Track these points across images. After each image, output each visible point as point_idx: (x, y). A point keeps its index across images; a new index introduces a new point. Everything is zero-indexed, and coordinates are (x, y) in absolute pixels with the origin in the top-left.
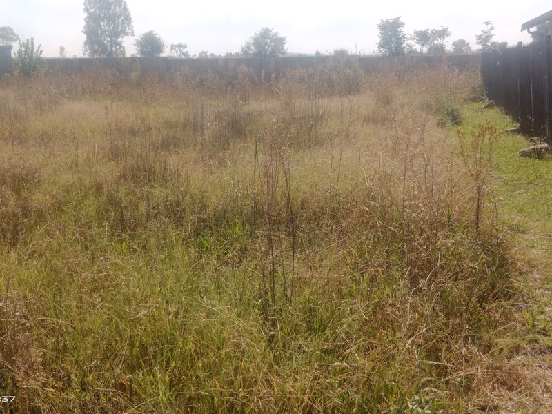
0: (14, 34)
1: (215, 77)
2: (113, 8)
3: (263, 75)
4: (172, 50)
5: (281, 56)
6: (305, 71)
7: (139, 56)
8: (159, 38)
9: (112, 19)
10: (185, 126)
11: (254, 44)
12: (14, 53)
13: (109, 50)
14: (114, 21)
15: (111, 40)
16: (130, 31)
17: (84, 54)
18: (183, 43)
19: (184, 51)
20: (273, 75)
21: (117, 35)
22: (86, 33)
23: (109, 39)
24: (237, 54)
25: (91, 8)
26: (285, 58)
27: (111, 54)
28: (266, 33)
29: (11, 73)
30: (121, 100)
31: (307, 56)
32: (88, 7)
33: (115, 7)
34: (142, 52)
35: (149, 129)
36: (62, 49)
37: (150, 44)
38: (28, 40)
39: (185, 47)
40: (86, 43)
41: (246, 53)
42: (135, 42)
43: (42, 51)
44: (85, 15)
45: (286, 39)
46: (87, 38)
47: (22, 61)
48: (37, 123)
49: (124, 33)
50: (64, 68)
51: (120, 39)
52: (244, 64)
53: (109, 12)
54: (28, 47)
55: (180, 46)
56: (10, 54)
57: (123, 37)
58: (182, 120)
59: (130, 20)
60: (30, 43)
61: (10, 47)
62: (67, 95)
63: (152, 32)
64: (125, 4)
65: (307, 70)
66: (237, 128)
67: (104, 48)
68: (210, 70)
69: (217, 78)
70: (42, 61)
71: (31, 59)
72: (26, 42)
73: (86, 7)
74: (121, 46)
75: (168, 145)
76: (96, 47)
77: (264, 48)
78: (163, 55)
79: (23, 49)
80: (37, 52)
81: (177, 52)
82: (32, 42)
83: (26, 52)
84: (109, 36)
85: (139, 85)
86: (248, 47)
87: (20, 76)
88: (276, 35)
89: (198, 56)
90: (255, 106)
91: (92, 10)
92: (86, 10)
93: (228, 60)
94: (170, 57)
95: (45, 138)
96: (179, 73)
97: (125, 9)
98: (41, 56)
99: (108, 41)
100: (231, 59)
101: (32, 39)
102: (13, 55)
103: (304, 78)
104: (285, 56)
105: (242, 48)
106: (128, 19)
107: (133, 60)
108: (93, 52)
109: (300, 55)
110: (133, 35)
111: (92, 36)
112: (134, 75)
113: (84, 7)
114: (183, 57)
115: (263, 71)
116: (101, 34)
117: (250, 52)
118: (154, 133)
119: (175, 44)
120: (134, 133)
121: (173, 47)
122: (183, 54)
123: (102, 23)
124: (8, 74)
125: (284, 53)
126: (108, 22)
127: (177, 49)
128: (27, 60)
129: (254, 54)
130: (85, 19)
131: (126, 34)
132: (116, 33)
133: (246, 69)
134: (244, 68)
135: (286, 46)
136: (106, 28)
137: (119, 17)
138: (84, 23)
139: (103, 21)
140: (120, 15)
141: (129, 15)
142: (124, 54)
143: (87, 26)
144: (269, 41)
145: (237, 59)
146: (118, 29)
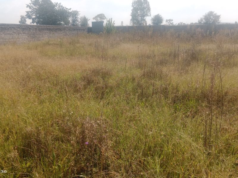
0: (104, 16)
1: (185, 34)
2: (143, 5)
3: (208, 33)
4: (166, 22)
5: (217, 24)
6: (229, 31)
7: (152, 25)
8: (161, 17)
9: (142, 9)
10: (170, 55)
11: (204, 19)
12: (104, 24)
13: (140, 22)
14: (143, 10)
15: (141, 18)
16: (149, 14)
17: (130, 24)
18: (171, 19)
19: (172, 22)
20: (213, 33)
21: (144, 16)
22: (131, 15)
23: (140, 18)
24: (196, 23)
26: (220, 25)
27: (141, 24)
28: (211, 13)
29: (103, 32)
30: (144, 43)
31: (231, 24)
32: (134, 5)
34: (154, 23)
35: (155, 56)
36: (122, 22)
37: (158, 19)
38: (110, 19)
39: (172, 20)
40: (131, 20)
41: (200, 22)
42: (151, 19)
43: (114, 24)
44: (132, 8)
45: (220, 16)
46: (132, 18)
47: (107, 27)
48: (111, 52)
49: (147, 15)
50: (123, 30)
51: (145, 18)
52: (199, 28)
53: (141, 7)
54: (110, 22)
55: (170, 20)
56: (103, 25)
57: (146, 17)
58: (169, 52)
59: (150, 9)
60: (111, 20)
61: (103, 22)
62: (122, 41)
63: (159, 14)
64: (149, 3)
65: (230, 30)
66: (194, 57)
67: (138, 22)
68: (183, 30)
69: (186, 34)
70: (114, 27)
71: (110, 26)
72: (109, 20)
73: (133, 5)
74: (145, 21)
75: (162, 63)
76: (135, 21)
77: (209, 20)
78: (162, 24)
79: (108, 23)
80: (113, 23)
81: (168, 23)
82: (112, 20)
83: (109, 23)
84: (141, 17)
85: (151, 37)
86: (202, 20)
87: (106, 33)
88: (216, 14)
89: (177, 24)
90: (203, 46)
91: (135, 6)
92: (133, 6)
93: (192, 26)
94: (165, 25)
95: (114, 58)
96: (169, 32)
97: (148, 5)
98: (114, 25)
100: (193, 26)
101: (112, 18)
102: (104, 25)
103: (229, 34)
104: (220, 24)
105: (199, 21)
106: (149, 9)
107: (150, 26)
108: (134, 23)
109: (227, 23)
110: (151, 16)
111: (134, 17)
112: (150, 33)
114: (171, 25)
115: (208, 31)
116: (138, 16)
117: (202, 22)
118: (157, 57)
119: (168, 19)
120: (148, 57)
121: (167, 21)
122: (171, 24)
123: (138, 11)
124: (102, 32)
125: (219, 22)
126: (141, 11)
127: (168, 21)
128: (109, 27)
129: (204, 23)
130: (132, 10)
131: (148, 16)
132: (143, 16)
133: (200, 30)
134: (199, 29)
135: (220, 19)
136: (140, 13)
137: (145, 8)
138: (131, 12)
139: (139, 10)
140: (146, 8)
141: (150, 7)
142: (146, 24)
143: (132, 13)
144: (212, 17)
145: (196, 26)
146: (145, 13)
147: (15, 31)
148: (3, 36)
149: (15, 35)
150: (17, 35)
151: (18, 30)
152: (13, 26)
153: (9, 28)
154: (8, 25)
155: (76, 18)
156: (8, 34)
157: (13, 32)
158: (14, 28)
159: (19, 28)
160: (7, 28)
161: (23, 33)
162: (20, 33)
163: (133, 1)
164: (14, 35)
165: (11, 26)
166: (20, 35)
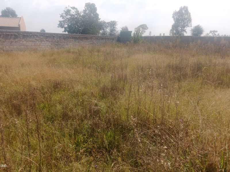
2: (184, 16)
14: (184, 21)
15: (182, 29)
16: (190, 25)
21: (184, 27)
23: (181, 28)
25: (175, 16)
27: (181, 34)
32: (174, 16)
33: (185, 15)
34: (193, 34)
37: (198, 30)
40: (171, 30)
49: (187, 26)
51: (185, 29)
53: (182, 18)
57: (187, 28)
59: (191, 20)
63: (199, 25)
64: (190, 14)
67: (178, 32)
73: (173, 16)
74: (185, 31)
78: (202, 35)
84: (181, 27)
97: (190, 16)
99: (180, 29)
106: (190, 20)
108: (173, 33)
110: (191, 27)
111: (175, 27)
113: (172, 16)
136: (180, 24)
140: (187, 19)
141: (191, 18)
146: (185, 24)
147: (37, 39)
148: (25, 42)
149: (38, 42)
150: (40, 42)
151: (41, 38)
152: (35, 34)
153: (31, 36)
154: (31, 33)
155: (114, 28)
156: (30, 41)
157: (36, 40)
158: (37, 36)
159: (43, 36)
160: (29, 35)
161: (46, 41)
162: (43, 41)
163: (174, 12)
164: (36, 42)
165: (34, 34)
166: (43, 42)
